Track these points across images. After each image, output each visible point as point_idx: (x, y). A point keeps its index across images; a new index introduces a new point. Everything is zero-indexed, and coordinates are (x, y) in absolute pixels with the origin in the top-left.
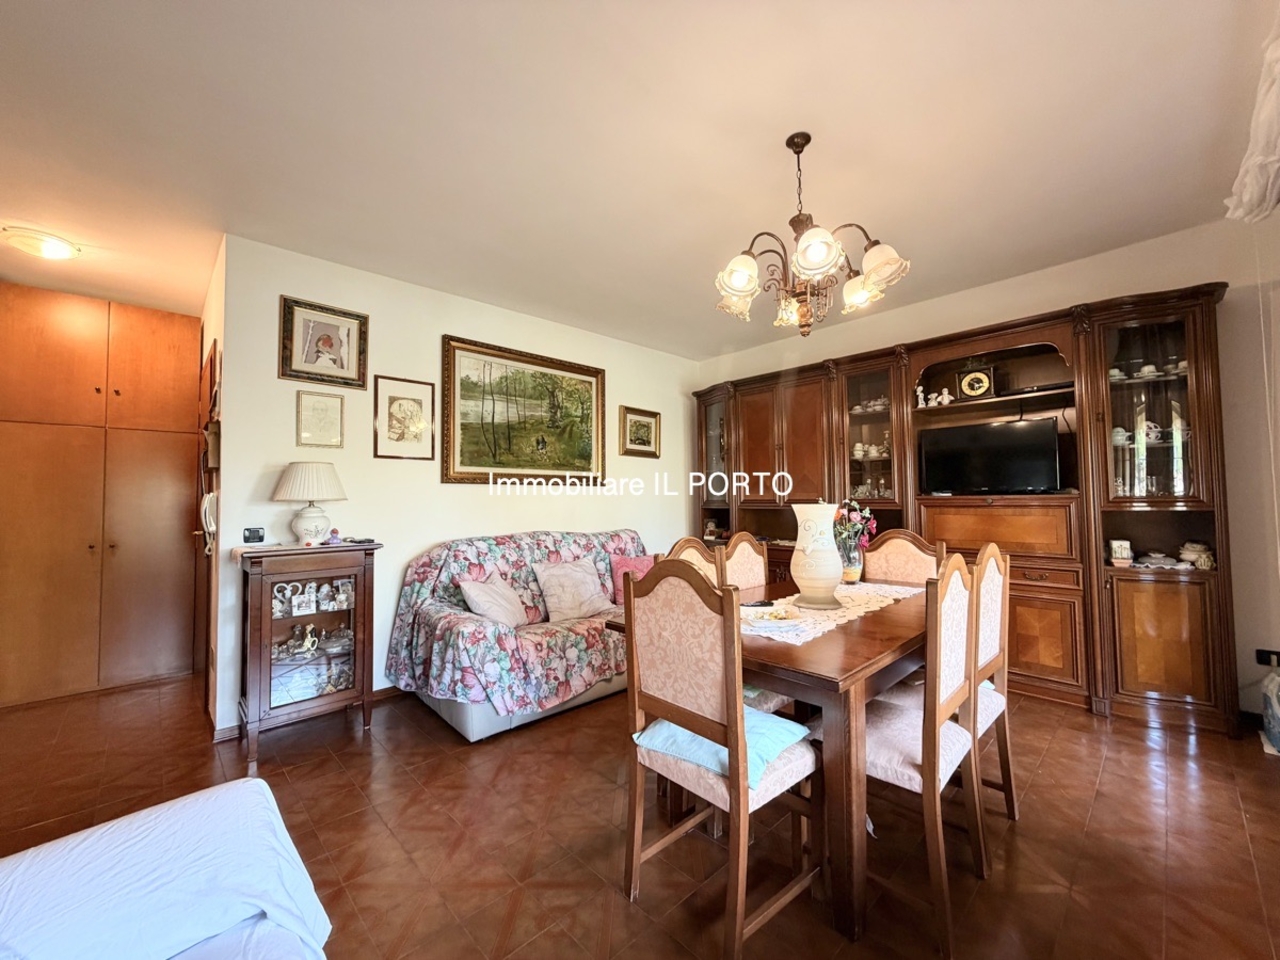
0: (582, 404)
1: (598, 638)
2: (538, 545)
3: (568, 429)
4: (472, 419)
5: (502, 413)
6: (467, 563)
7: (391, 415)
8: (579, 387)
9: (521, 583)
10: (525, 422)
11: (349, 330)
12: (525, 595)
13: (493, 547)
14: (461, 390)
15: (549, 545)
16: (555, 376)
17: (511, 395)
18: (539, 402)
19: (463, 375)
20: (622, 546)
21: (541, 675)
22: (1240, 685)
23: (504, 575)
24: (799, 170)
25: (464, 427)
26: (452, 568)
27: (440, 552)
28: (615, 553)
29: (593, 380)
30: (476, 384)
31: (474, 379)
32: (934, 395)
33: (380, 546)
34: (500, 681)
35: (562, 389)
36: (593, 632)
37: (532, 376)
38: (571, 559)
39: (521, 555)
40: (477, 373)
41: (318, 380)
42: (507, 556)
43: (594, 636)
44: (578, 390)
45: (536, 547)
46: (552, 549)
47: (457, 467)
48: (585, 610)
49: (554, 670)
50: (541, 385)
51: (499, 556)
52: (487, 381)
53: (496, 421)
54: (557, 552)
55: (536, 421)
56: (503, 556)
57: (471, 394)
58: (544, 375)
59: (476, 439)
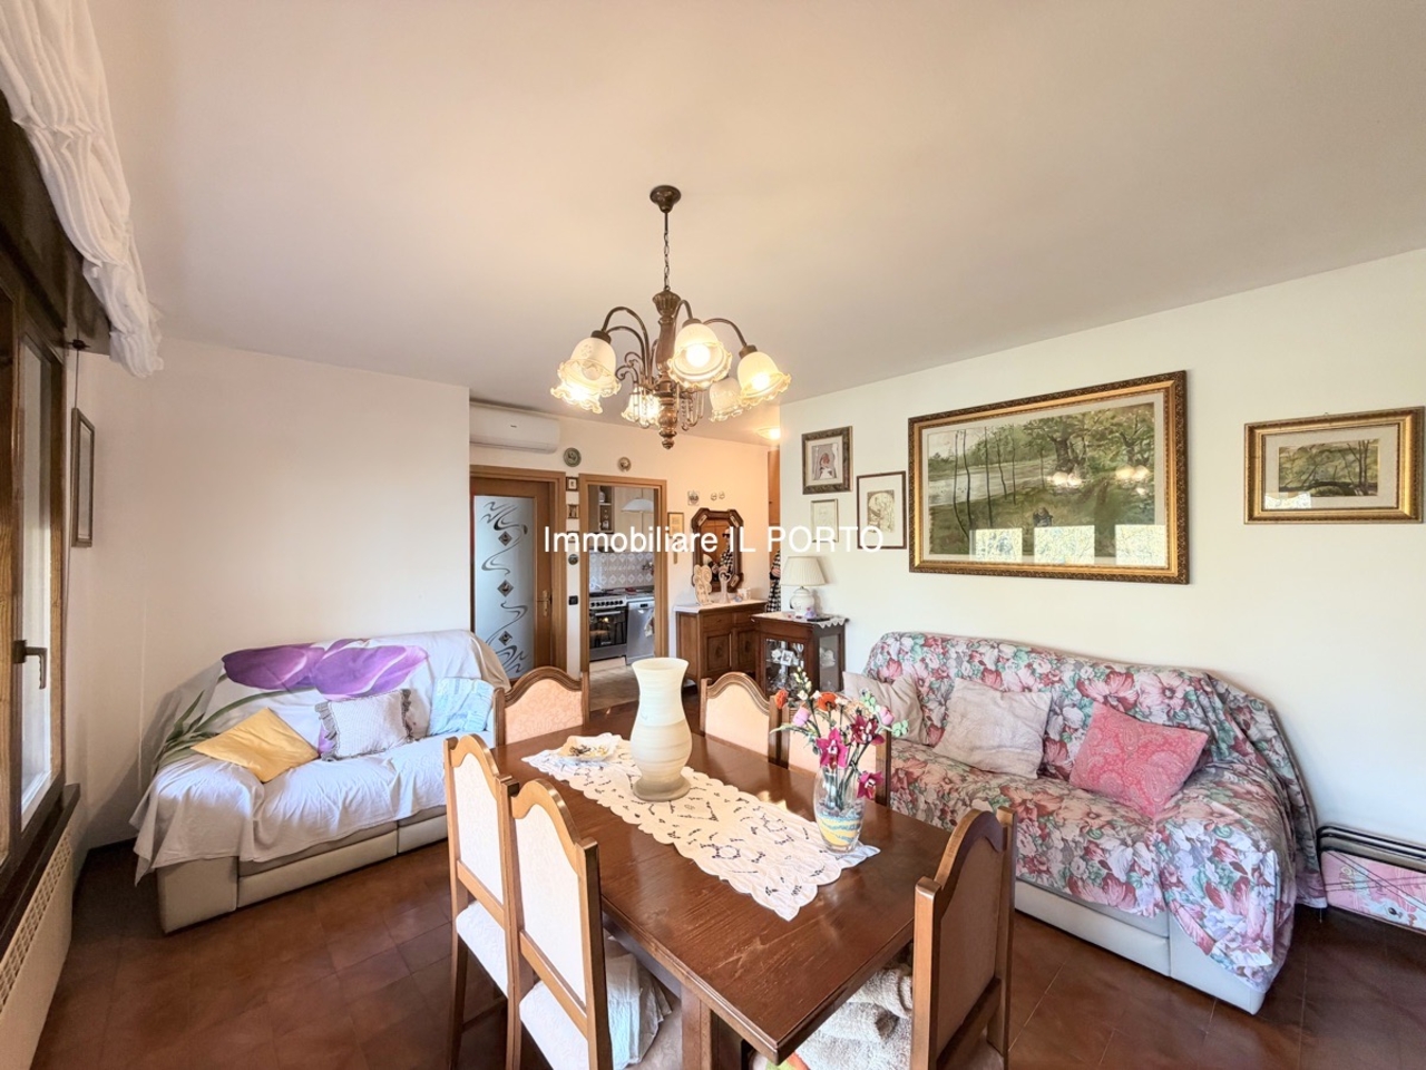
0: (1130, 445)
4: (942, 502)
5: (981, 486)
7: (869, 509)
8: (1121, 419)
10: (1014, 494)
11: (837, 445)
13: (917, 648)
14: (930, 471)
15: (986, 661)
16: (1069, 417)
17: (992, 464)
18: (1038, 462)
19: (932, 454)
23: (921, 681)
25: (934, 512)
30: (946, 461)
31: (944, 455)
35: (1081, 433)
37: (1026, 428)
38: (1017, 688)
39: (945, 664)
40: (946, 448)
41: (822, 490)
42: (927, 661)
45: (967, 658)
46: (992, 667)
47: (926, 553)
50: (1043, 437)
51: (919, 658)
52: (960, 453)
53: (972, 498)
54: (998, 673)
55: (1033, 489)
56: (923, 660)
57: (941, 473)
58: (1046, 421)
59: (947, 524)
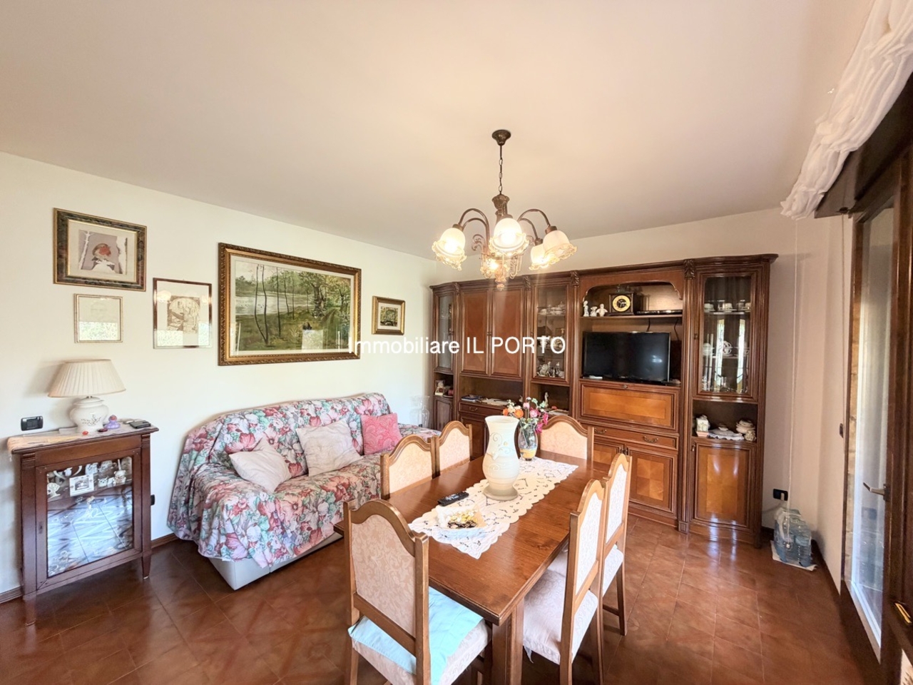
0: (342, 296)
1: (345, 491)
2: (302, 413)
3: (331, 316)
4: (246, 312)
5: (274, 305)
6: (239, 433)
7: (169, 312)
8: (339, 283)
9: (286, 445)
10: (293, 313)
11: (127, 239)
12: (289, 455)
13: (263, 419)
14: (237, 289)
15: (310, 413)
16: (320, 275)
17: (281, 292)
18: (305, 296)
19: (238, 276)
20: (371, 408)
21: (296, 529)
22: (763, 510)
23: (271, 441)
24: (501, 159)
25: (239, 319)
26: (225, 439)
27: (215, 426)
28: (365, 414)
29: (351, 277)
30: (249, 284)
31: (248, 279)
32: (595, 308)
33: (156, 430)
34: (260, 540)
35: (325, 285)
36: (341, 488)
37: (300, 275)
38: (328, 422)
39: (287, 423)
40: (251, 274)
41: (96, 284)
42: (275, 425)
43: (342, 491)
44: (338, 285)
45: (300, 415)
46: (314, 415)
47: (233, 351)
48: (338, 464)
49: (308, 522)
50: (308, 283)
51: (267, 425)
52: (260, 280)
53: (267, 312)
54: (318, 417)
55: (303, 311)
56: (271, 425)
57: (246, 292)
58: (310, 274)
59: (249, 329)
